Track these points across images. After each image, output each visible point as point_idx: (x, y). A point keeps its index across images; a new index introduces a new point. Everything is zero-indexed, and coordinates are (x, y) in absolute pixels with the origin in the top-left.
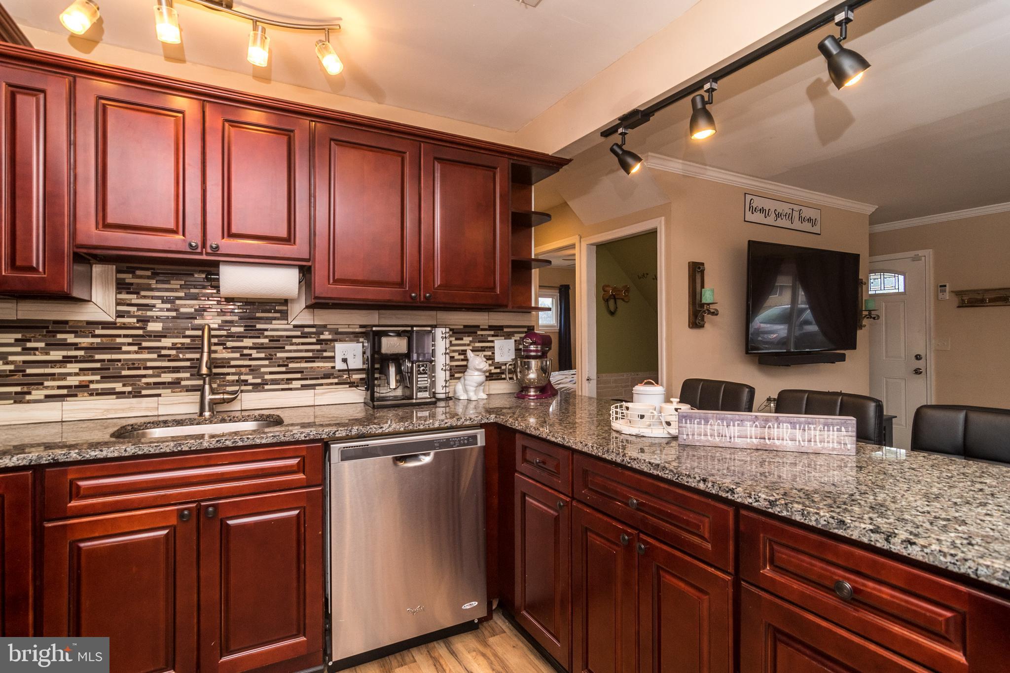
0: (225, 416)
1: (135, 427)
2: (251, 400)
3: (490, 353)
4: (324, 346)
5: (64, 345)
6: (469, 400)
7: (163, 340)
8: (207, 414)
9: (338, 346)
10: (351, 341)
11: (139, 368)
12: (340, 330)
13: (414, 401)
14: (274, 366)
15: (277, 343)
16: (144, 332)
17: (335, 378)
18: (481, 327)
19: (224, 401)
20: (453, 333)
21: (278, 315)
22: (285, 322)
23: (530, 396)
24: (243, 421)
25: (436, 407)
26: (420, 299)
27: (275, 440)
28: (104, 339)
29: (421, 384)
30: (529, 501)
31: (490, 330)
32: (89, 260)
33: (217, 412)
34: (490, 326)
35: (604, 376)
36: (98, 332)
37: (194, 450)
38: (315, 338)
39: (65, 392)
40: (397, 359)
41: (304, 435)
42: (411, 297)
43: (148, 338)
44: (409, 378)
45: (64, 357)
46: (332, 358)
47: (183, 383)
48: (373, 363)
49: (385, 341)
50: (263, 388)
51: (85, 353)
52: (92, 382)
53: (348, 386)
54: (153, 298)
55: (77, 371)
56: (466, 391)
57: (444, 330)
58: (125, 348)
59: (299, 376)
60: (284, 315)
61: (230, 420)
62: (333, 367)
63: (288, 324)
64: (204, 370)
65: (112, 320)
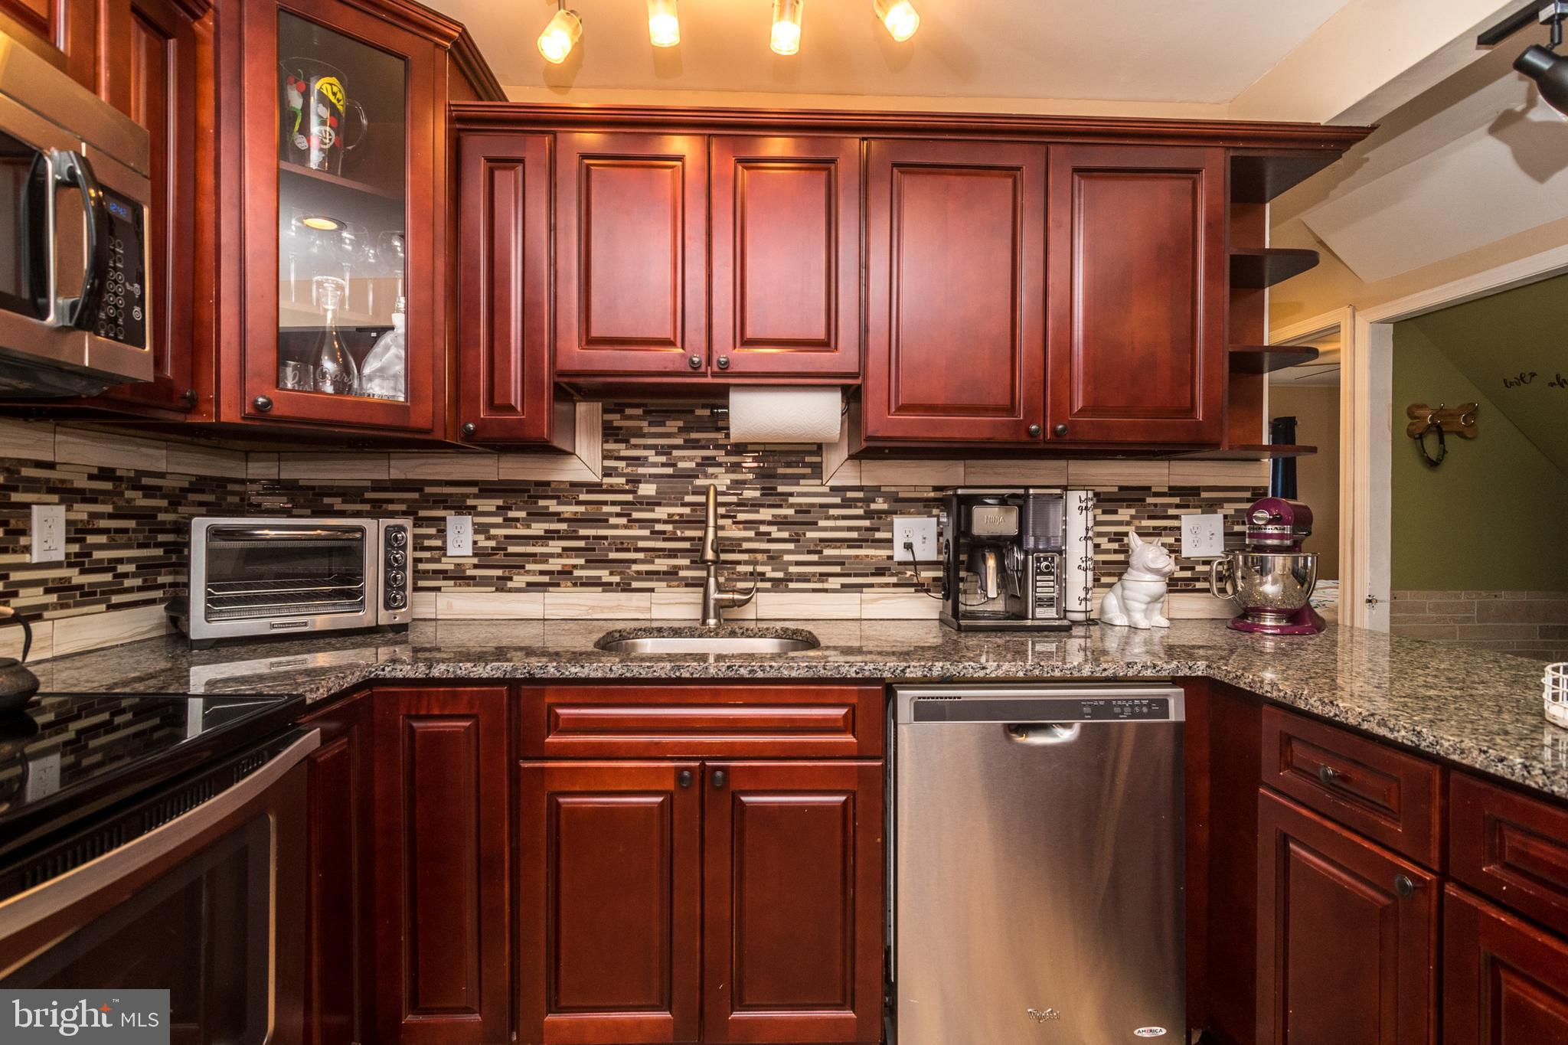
0: (735, 626)
1: (624, 634)
2: (770, 605)
3: (1171, 540)
4: (875, 521)
5: (546, 515)
6: (1133, 628)
7: (657, 509)
8: (712, 622)
9: (898, 521)
10: (919, 513)
11: (628, 550)
12: (901, 495)
13: (1029, 623)
14: (802, 553)
15: (806, 517)
16: (634, 498)
17: (892, 575)
18: (1153, 490)
19: (734, 604)
20: (1098, 501)
21: (808, 471)
22: (818, 482)
23: (1265, 627)
24: (760, 637)
25: (1070, 637)
26: (1045, 436)
27: (810, 674)
28: (589, 507)
29: (1042, 593)
30: (1295, 852)
31: (1171, 495)
32: (572, 396)
33: (725, 620)
34: (1170, 488)
35: (1409, 597)
36: (583, 497)
37: (696, 678)
38: (861, 507)
39: (546, 579)
40: (999, 545)
41: (854, 669)
42: (1029, 433)
43: (639, 506)
44: (1019, 580)
45: (546, 531)
46: (889, 542)
47: (682, 573)
48: (957, 552)
49: (978, 512)
50: (787, 586)
51: (568, 526)
52: (575, 567)
53: (913, 590)
54: (646, 447)
55: (559, 550)
56: (1126, 610)
57: (1083, 495)
58: (613, 521)
59: (837, 569)
60: (817, 471)
61: (743, 633)
62: (890, 558)
63: (822, 485)
64: (710, 555)
65: (597, 480)
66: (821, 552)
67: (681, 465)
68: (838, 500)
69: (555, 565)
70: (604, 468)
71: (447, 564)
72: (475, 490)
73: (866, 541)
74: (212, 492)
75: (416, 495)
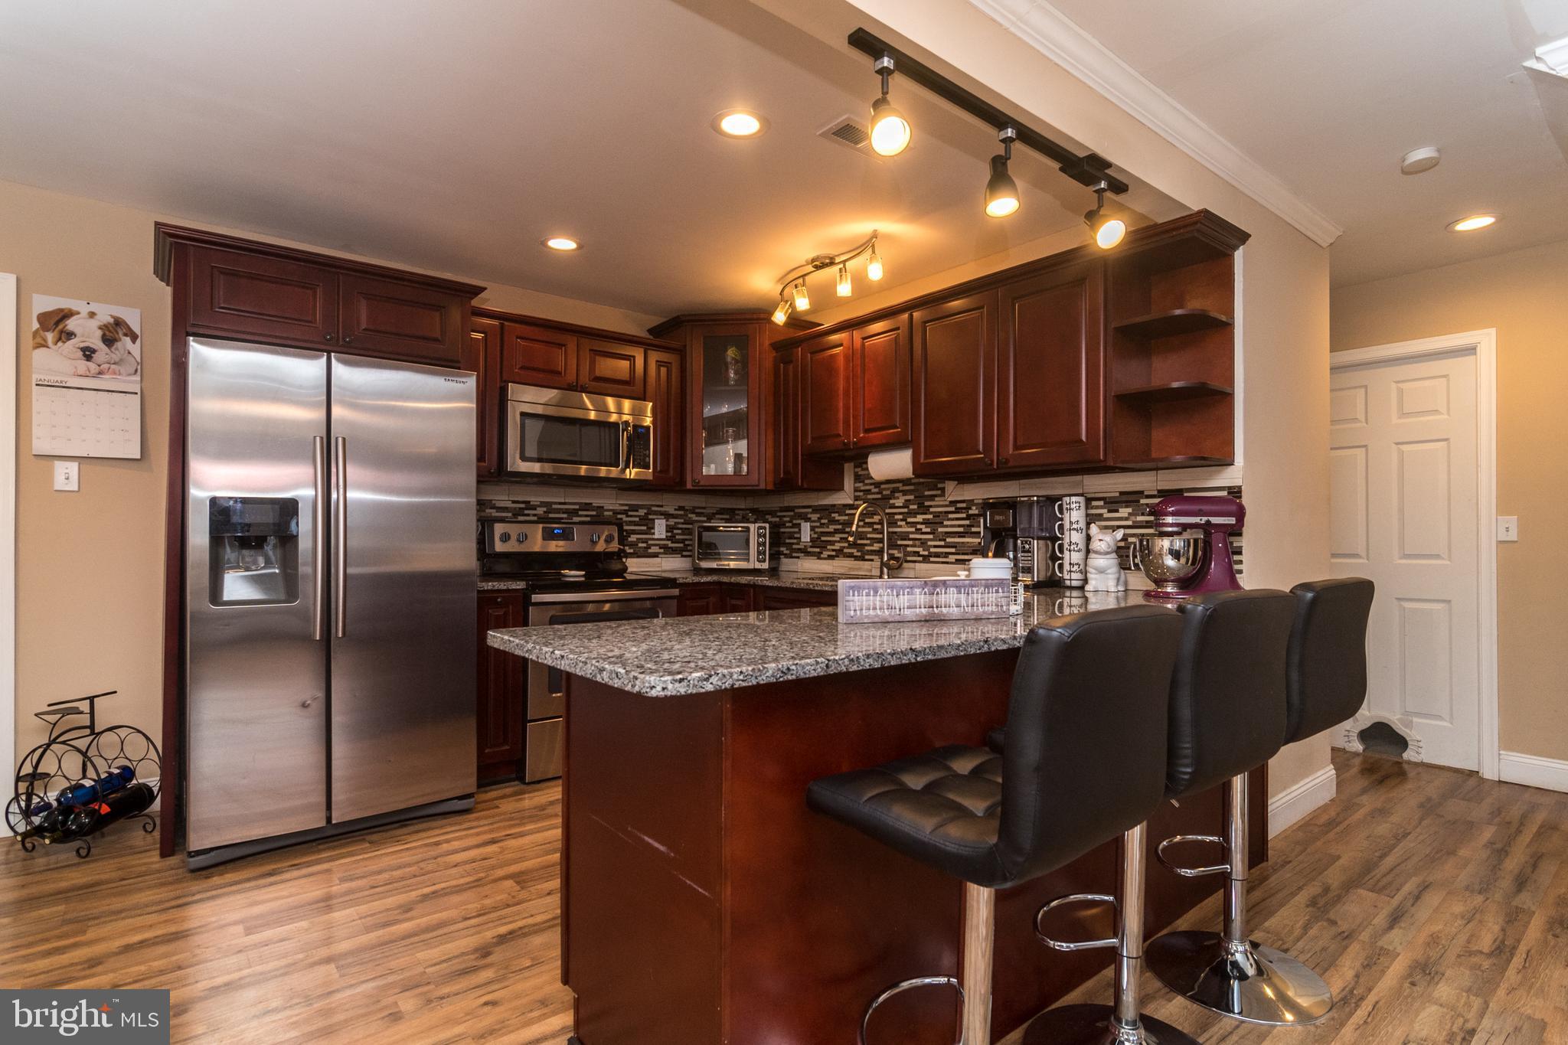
4: (972, 521)
5: (834, 521)
11: (864, 539)
14: (936, 540)
15: (938, 519)
18: (1146, 493)
19: (892, 567)
26: (995, 465)
28: (850, 517)
29: (1024, 564)
34: (1159, 491)
36: (847, 512)
38: (965, 513)
39: (834, 553)
42: (987, 465)
45: (834, 529)
50: (929, 559)
51: (842, 527)
52: (844, 547)
54: (871, 484)
55: (838, 539)
62: (980, 543)
65: (851, 502)
66: (945, 540)
67: (884, 493)
68: (953, 509)
69: (837, 546)
70: (855, 496)
71: (801, 546)
72: (810, 510)
73: (967, 533)
74: (727, 514)
75: (792, 513)
